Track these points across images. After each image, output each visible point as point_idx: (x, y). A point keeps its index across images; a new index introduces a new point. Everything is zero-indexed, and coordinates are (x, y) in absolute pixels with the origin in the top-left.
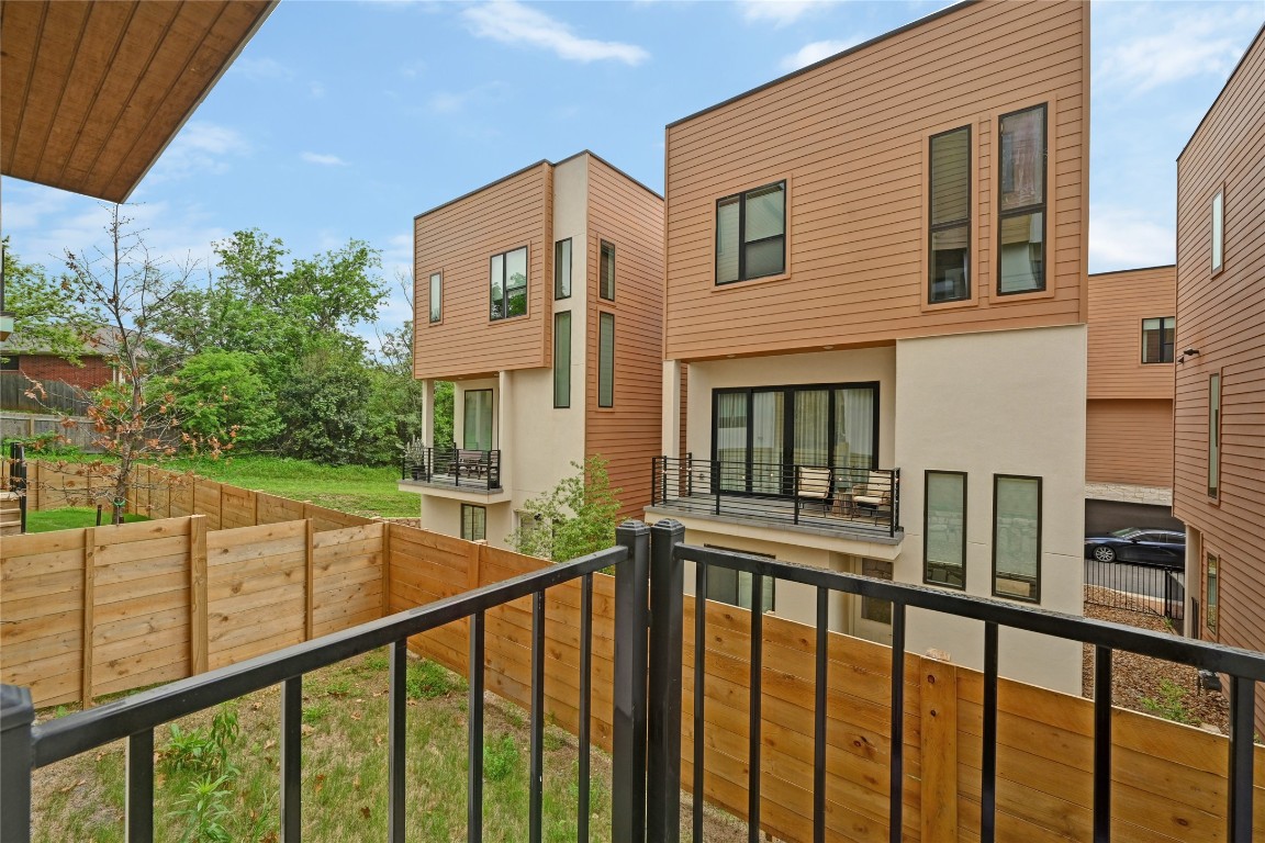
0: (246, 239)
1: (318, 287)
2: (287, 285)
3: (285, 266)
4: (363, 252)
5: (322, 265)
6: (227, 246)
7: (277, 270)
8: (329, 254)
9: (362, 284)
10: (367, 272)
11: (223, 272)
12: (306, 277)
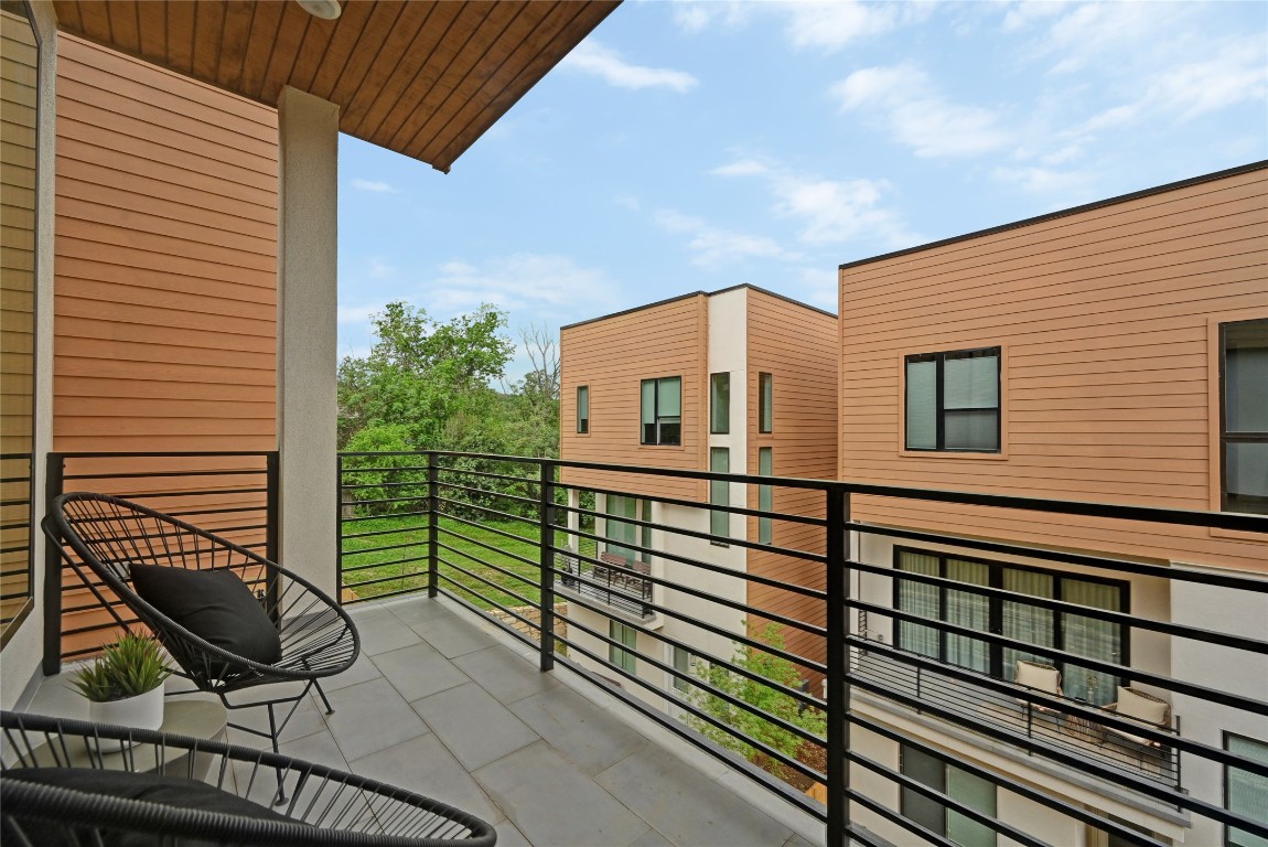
0: (395, 310)
1: (455, 348)
2: (430, 347)
3: (429, 331)
4: (493, 316)
5: (458, 328)
6: (382, 318)
7: (420, 337)
8: (464, 318)
9: (493, 344)
10: (497, 334)
11: (380, 341)
12: (446, 340)
